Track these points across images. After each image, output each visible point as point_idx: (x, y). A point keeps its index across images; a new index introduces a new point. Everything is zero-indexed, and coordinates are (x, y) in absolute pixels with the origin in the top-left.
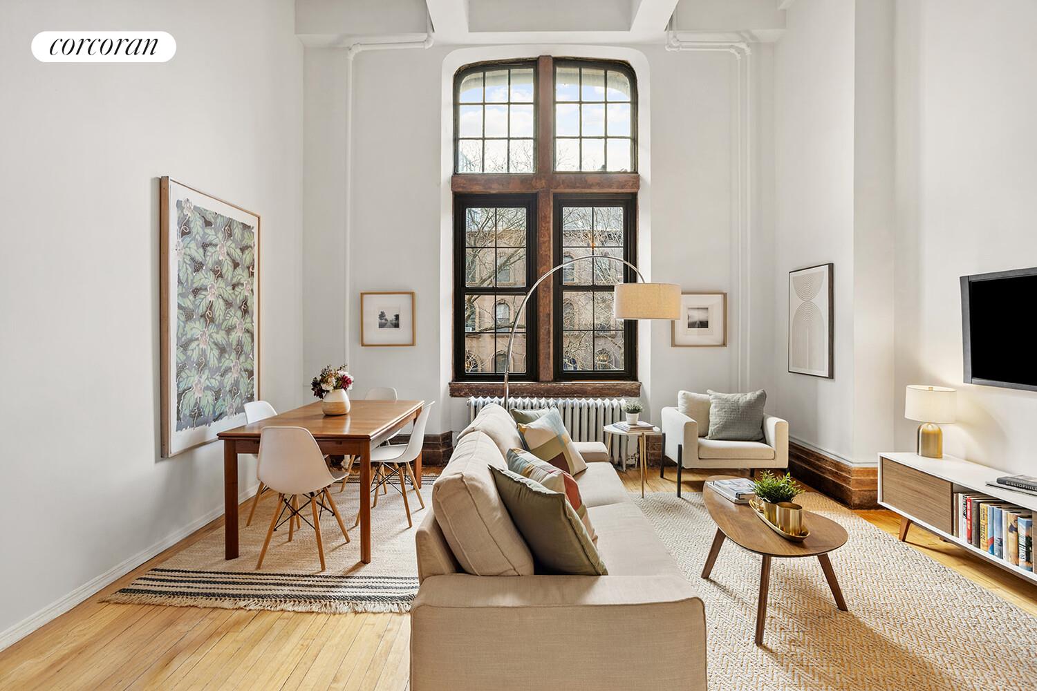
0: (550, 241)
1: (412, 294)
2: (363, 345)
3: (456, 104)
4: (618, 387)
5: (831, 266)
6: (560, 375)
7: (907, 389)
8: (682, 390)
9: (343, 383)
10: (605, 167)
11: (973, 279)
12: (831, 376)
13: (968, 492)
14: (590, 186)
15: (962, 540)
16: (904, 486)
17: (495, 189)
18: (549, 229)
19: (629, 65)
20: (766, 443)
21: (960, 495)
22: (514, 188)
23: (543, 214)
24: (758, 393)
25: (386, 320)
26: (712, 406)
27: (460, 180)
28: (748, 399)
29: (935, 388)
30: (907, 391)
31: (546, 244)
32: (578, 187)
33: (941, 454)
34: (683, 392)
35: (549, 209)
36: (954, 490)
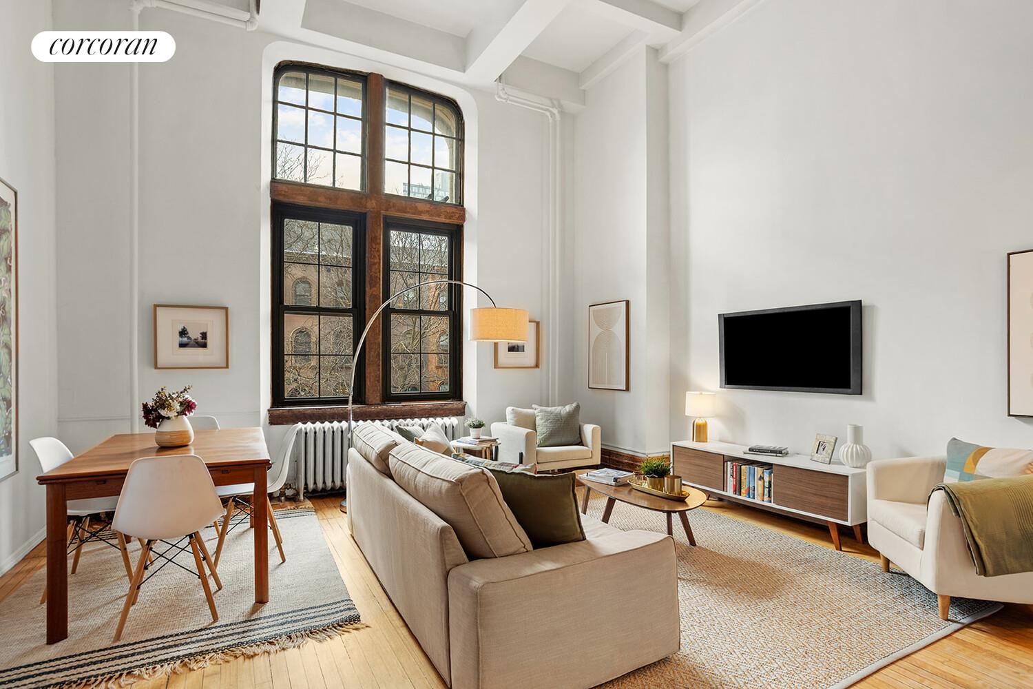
0: (380, 263)
1: (226, 309)
2: (156, 367)
3: (275, 102)
4: (446, 407)
5: (628, 303)
6: (388, 397)
7: (687, 395)
8: (509, 406)
9: (188, 406)
10: (432, 195)
11: (725, 316)
12: (628, 389)
13: (734, 459)
14: (420, 213)
15: (730, 493)
16: (691, 464)
17: (323, 203)
18: (379, 251)
19: (456, 103)
20: (583, 445)
21: (729, 463)
22: (342, 205)
23: (373, 235)
24: (574, 405)
25: (189, 338)
26: (537, 418)
27: (281, 187)
28: (567, 410)
29: (703, 393)
30: (687, 397)
31: (377, 266)
32: (409, 212)
33: (707, 439)
34: (512, 408)
35: (379, 231)
36: (725, 459)
